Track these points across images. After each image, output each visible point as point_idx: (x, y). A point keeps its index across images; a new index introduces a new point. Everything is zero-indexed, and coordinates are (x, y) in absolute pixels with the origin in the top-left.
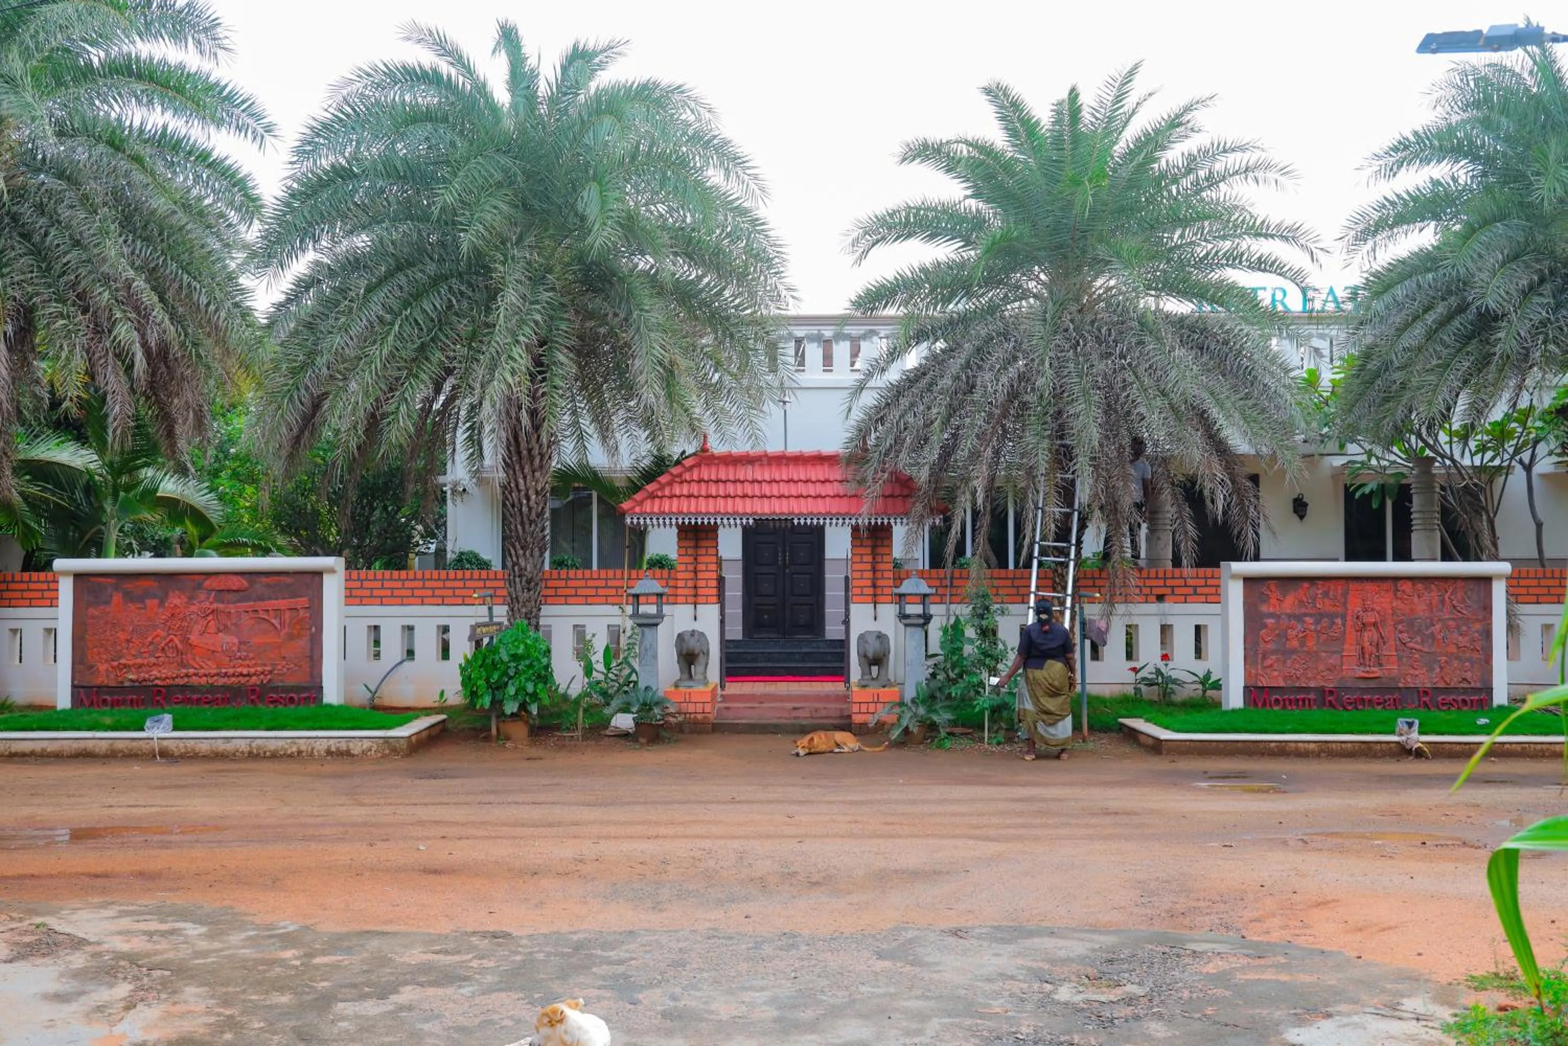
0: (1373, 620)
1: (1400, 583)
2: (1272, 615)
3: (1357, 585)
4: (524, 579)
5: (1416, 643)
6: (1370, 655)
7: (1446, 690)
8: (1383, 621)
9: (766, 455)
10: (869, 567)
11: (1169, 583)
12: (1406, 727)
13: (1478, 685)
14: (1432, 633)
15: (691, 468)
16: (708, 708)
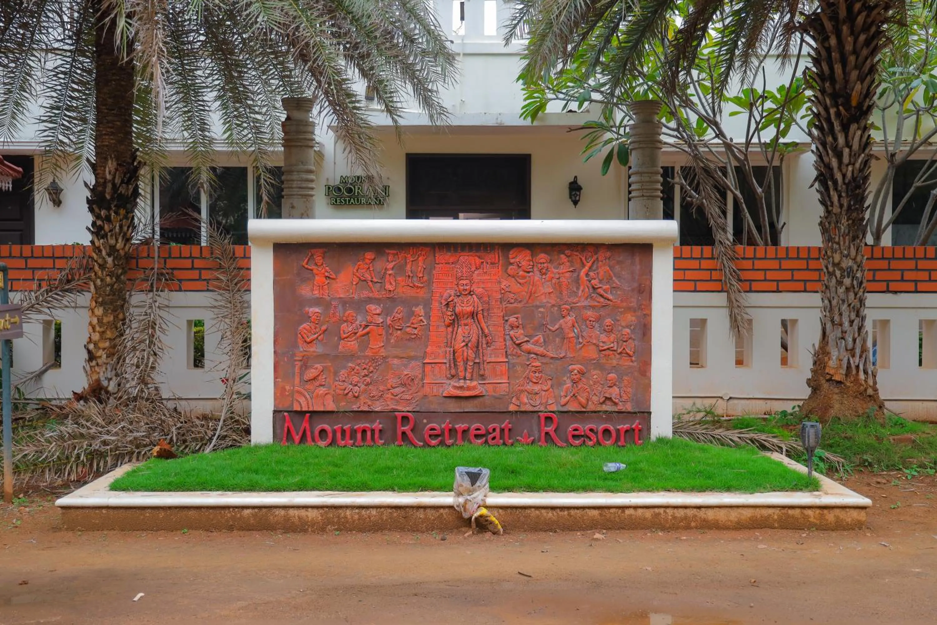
0: (469, 309)
1: (512, 254)
2: (318, 302)
3: (448, 256)
5: (536, 343)
6: (466, 361)
7: (581, 414)
8: (487, 310)
12: (467, 482)
13: (629, 407)
14: (560, 328)
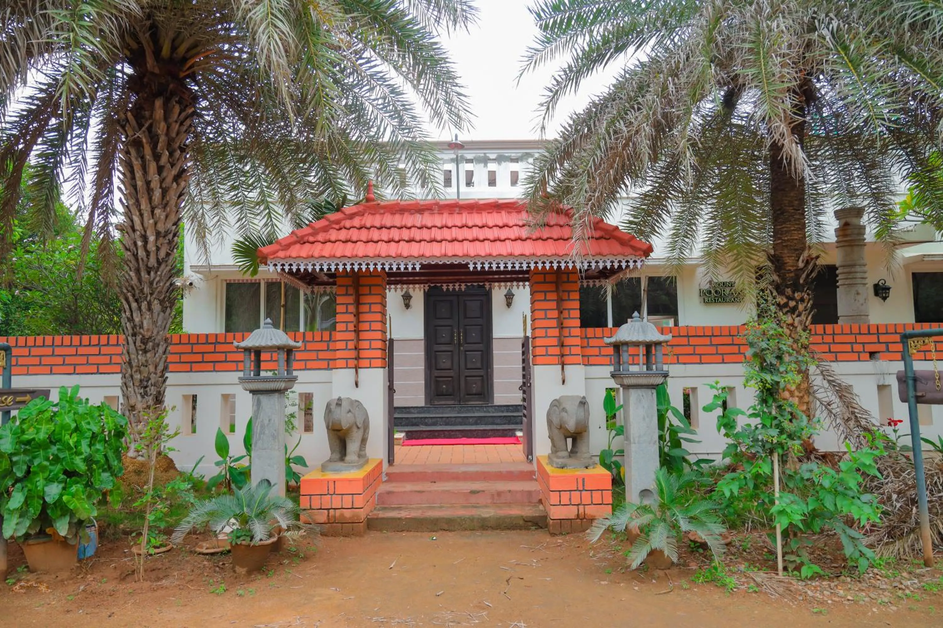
4: (139, 338)
9: (437, 204)
10: (554, 323)
11: (883, 338)
15: (352, 216)
16: (359, 501)
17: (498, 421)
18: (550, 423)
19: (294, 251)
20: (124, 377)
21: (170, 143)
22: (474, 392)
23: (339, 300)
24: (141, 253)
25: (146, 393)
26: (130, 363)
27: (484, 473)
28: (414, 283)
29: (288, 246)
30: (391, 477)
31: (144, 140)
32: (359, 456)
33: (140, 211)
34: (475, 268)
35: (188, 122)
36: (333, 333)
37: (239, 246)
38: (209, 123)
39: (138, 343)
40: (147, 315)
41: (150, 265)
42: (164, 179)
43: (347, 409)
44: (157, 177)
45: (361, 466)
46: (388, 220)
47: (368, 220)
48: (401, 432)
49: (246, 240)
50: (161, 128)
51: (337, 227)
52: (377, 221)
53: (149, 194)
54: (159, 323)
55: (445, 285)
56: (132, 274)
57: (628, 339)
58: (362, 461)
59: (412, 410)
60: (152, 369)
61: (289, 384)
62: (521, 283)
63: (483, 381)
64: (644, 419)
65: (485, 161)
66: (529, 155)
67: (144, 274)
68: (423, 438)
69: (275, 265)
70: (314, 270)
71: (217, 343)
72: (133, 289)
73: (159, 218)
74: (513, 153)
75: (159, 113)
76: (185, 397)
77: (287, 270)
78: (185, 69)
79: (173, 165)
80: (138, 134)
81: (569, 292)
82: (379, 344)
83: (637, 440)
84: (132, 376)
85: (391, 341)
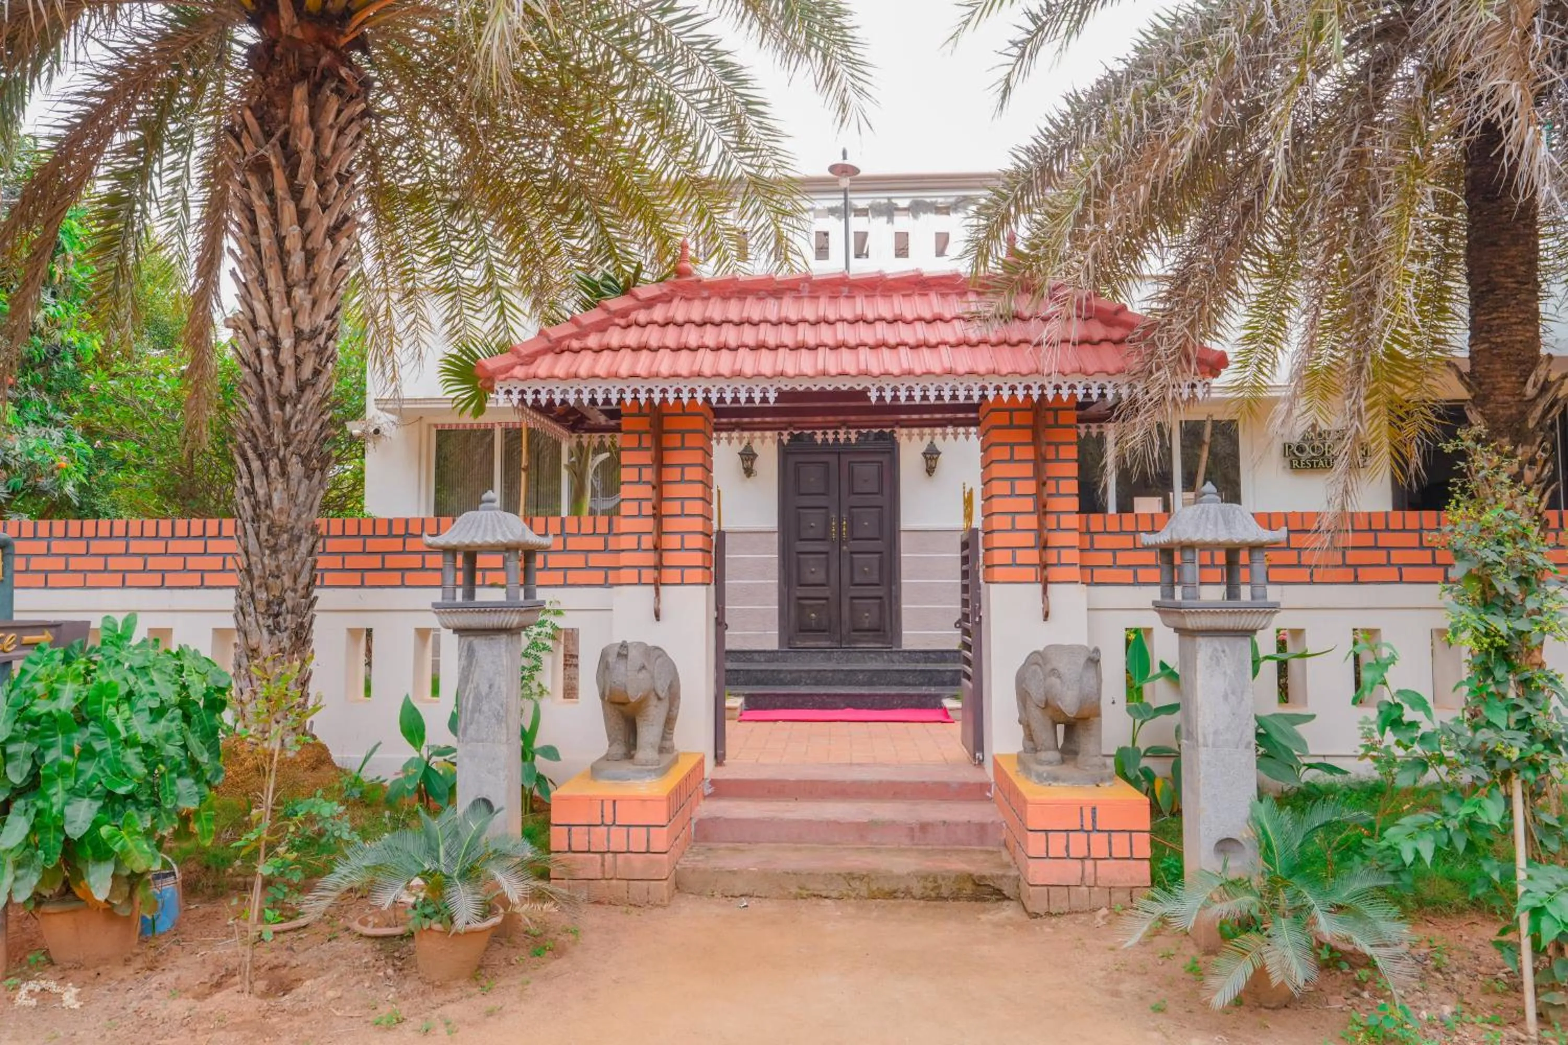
4: (264, 525)
9: (806, 280)
15: (650, 303)
16: (660, 839)
17: (910, 679)
18: (1023, 696)
19: (543, 366)
20: (239, 596)
21: (320, 166)
22: (867, 626)
23: (626, 458)
24: (269, 370)
25: (277, 626)
26: (249, 571)
27: (893, 784)
28: (763, 428)
29: (532, 358)
30: (721, 789)
31: (273, 161)
32: (662, 750)
33: (266, 292)
34: (881, 398)
35: (354, 129)
36: (615, 518)
37: (450, 363)
38: (398, 141)
39: (263, 535)
40: (280, 485)
41: (284, 391)
42: (309, 234)
43: (638, 664)
44: (296, 229)
45: (663, 771)
46: (715, 310)
47: (679, 310)
48: (737, 695)
49: (464, 353)
50: (304, 139)
51: (622, 322)
52: (696, 311)
53: (282, 260)
54: (301, 498)
55: (819, 432)
56: (253, 408)
57: (1196, 537)
58: (667, 758)
59: (756, 656)
60: (287, 581)
61: (528, 617)
62: (961, 430)
63: (881, 606)
64: (1226, 697)
65: (889, 211)
66: (967, 200)
67: (273, 408)
68: (775, 708)
69: (509, 392)
70: (579, 400)
71: (407, 535)
72: (254, 435)
73: (301, 305)
74: (941, 198)
75: (301, 111)
76: (353, 633)
77: (529, 402)
78: (348, 31)
79: (325, 207)
80: (262, 151)
81: (1057, 445)
82: (697, 541)
83: (1210, 740)
84: (252, 595)
85: (721, 535)
